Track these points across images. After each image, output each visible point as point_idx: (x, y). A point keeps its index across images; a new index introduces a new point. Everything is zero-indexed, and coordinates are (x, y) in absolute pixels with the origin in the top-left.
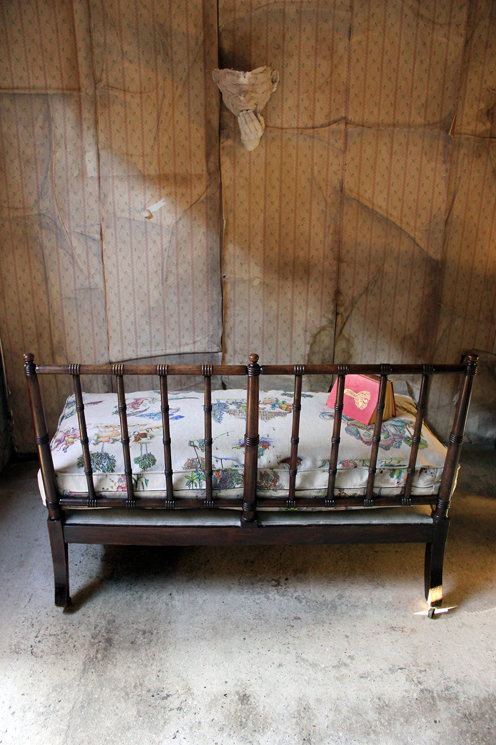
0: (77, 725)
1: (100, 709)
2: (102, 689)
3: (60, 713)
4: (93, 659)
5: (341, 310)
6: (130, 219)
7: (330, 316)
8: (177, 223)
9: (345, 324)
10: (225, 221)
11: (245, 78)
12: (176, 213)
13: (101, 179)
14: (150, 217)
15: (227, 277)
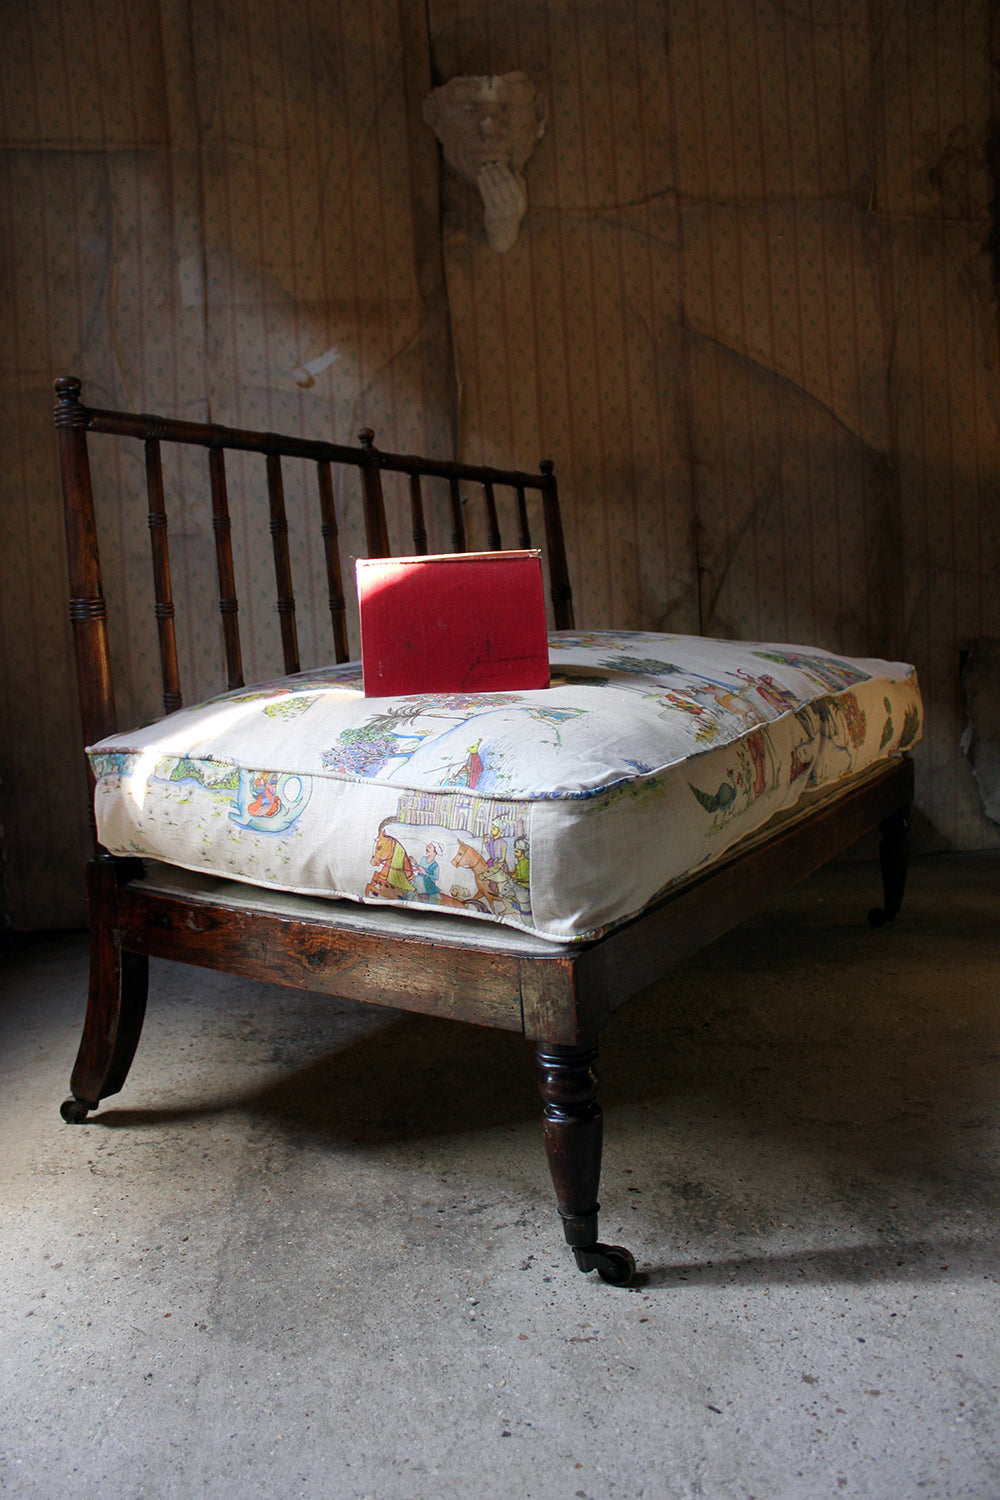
0: (243, 1273)
1: (300, 1246)
2: (297, 1213)
3: (190, 1256)
4: (260, 1171)
5: (708, 562)
6: (269, 391)
7: (687, 577)
8: (363, 394)
9: (718, 592)
10: (460, 388)
11: (490, 90)
12: (361, 376)
13: (210, 311)
14: (310, 383)
15: (471, 501)
